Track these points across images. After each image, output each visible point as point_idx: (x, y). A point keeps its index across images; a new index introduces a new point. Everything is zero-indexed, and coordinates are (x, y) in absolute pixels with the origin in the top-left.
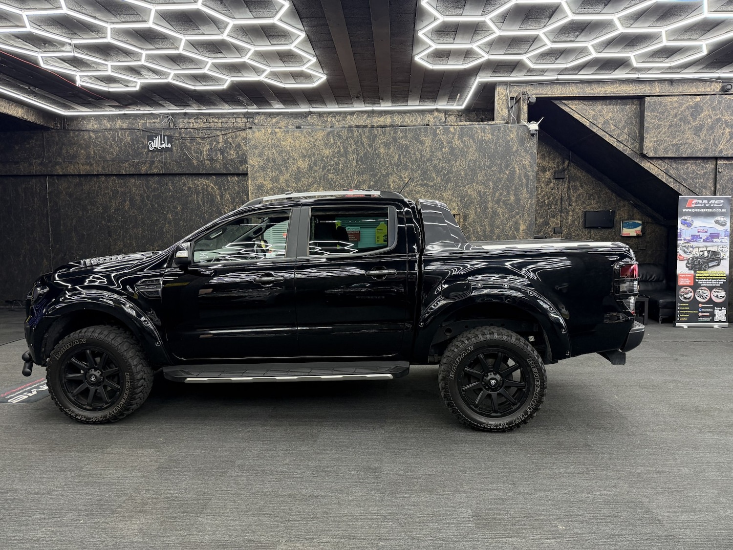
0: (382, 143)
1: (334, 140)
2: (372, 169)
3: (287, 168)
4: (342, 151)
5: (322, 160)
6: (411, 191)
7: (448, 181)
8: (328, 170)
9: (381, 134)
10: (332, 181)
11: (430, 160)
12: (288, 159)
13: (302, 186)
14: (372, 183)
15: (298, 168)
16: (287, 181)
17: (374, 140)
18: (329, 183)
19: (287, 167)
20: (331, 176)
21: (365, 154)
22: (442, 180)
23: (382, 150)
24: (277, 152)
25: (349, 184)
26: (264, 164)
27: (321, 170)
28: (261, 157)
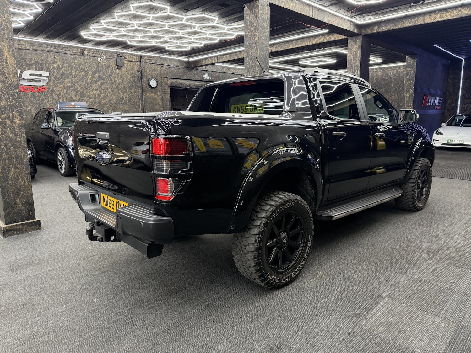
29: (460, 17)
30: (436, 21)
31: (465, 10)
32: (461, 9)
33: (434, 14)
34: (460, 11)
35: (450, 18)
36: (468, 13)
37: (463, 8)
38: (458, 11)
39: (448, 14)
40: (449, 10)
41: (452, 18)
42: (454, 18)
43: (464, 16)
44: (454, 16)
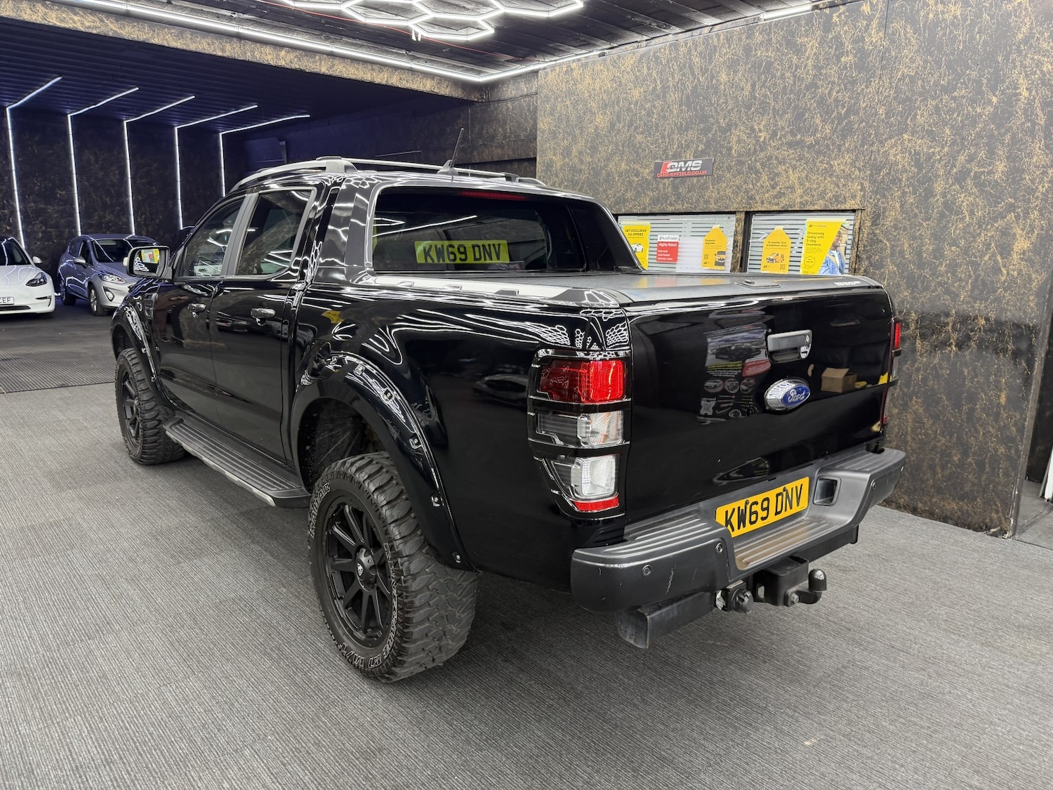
0: (725, 62)
1: (649, 68)
2: (704, 118)
3: (582, 130)
4: (658, 88)
5: (629, 110)
6: (770, 158)
7: (846, 132)
8: (636, 128)
9: (723, 45)
10: (640, 147)
11: (813, 86)
12: (584, 113)
13: (599, 160)
14: (701, 147)
15: (597, 128)
16: (580, 153)
17: (710, 58)
18: (636, 152)
19: (581, 128)
20: (639, 138)
21: (695, 88)
22: (834, 131)
23: (723, 77)
24: (571, 104)
25: (665, 151)
26: (555, 126)
27: (626, 128)
28: (552, 115)
29: (102, 34)
30: (50, 24)
31: (112, 23)
32: (103, 17)
33: (43, 5)
34: (102, 21)
35: (82, 29)
36: (119, 31)
37: (107, 17)
38: (96, 19)
39: (76, 18)
40: (77, 9)
41: (87, 31)
42: (90, 31)
43: (111, 34)
44: (89, 27)
